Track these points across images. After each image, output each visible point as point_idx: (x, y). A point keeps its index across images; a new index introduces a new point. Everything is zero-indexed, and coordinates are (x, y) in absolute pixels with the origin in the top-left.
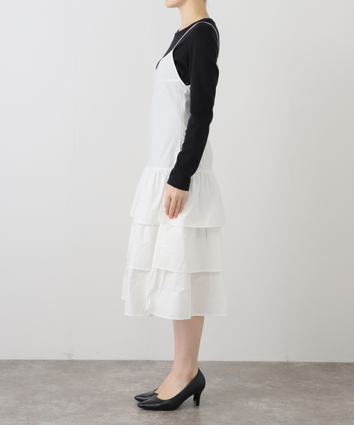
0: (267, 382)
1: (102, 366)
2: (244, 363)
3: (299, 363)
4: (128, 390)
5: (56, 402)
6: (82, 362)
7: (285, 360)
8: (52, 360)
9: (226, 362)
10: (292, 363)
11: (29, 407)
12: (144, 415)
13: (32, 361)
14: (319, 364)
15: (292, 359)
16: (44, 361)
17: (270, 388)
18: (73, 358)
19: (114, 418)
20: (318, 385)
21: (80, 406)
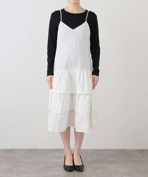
0: (116, 158)
1: (47, 151)
2: (106, 150)
3: (129, 150)
4: (58, 161)
5: (29, 166)
6: (39, 150)
7: (123, 149)
8: (27, 149)
10: (126, 150)
11: (18, 168)
12: (65, 172)
13: (19, 150)
14: (137, 150)
15: (126, 148)
16: (24, 149)
17: (117, 160)
18: (36, 148)
19: (53, 172)
20: (137, 159)
21: (39, 168)
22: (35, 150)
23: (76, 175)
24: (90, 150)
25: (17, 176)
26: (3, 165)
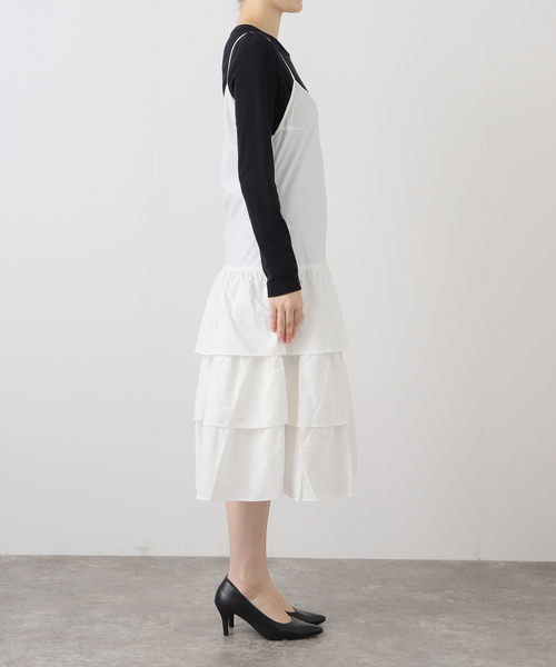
0: (447, 592)
1: (193, 565)
2: (411, 562)
3: (497, 563)
5: (123, 620)
6: (163, 559)
7: (475, 559)
10: (486, 563)
11: (82, 627)
12: (258, 641)
13: (86, 558)
14: (528, 565)
15: (486, 556)
16: (105, 558)
17: (452, 601)
18: (149, 553)
20: (525, 597)
21: (160, 627)
22: (148, 560)
24: (351, 561)
25: (82, 659)
26: (27, 616)
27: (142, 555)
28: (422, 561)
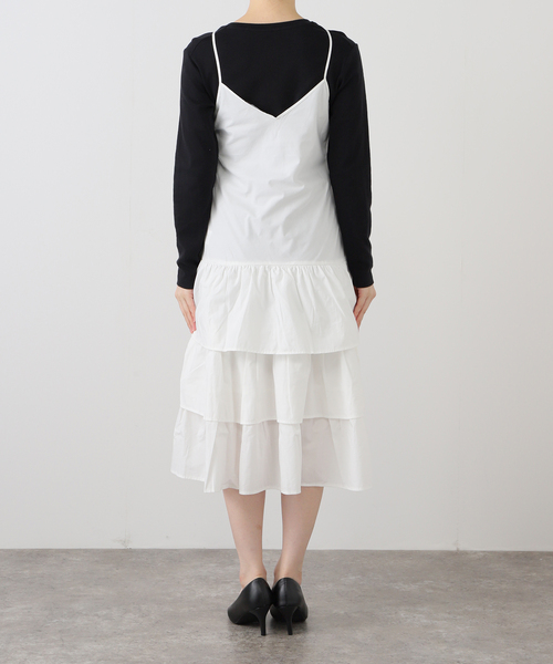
0: (426, 582)
1: (175, 558)
2: (391, 553)
3: (475, 553)
4: (213, 594)
5: (104, 612)
6: (144, 551)
7: (454, 549)
8: (98, 550)
9: (363, 551)
10: (465, 553)
11: (64, 620)
12: (238, 633)
13: (67, 551)
14: (506, 554)
15: (464, 546)
16: (86, 551)
17: (431, 591)
18: (130, 546)
19: (193, 636)
20: (504, 586)
21: (141, 620)
22: (129, 553)
23: (281, 645)
25: (64, 652)
26: (8, 610)
27: (123, 547)
28: (401, 551)
